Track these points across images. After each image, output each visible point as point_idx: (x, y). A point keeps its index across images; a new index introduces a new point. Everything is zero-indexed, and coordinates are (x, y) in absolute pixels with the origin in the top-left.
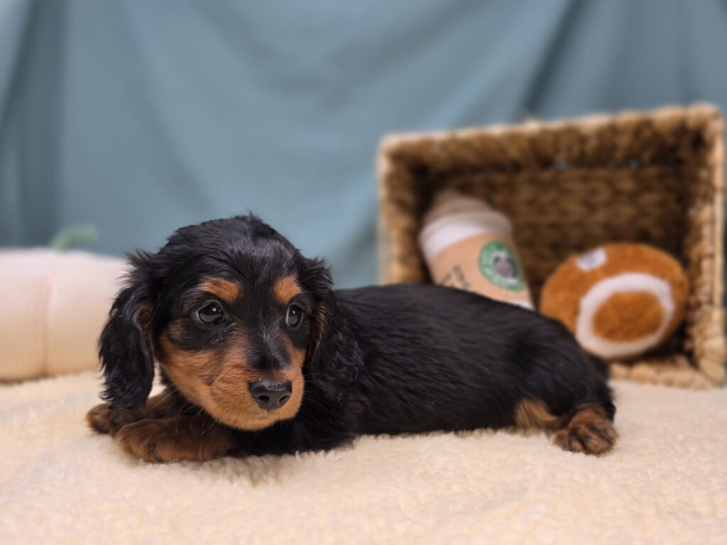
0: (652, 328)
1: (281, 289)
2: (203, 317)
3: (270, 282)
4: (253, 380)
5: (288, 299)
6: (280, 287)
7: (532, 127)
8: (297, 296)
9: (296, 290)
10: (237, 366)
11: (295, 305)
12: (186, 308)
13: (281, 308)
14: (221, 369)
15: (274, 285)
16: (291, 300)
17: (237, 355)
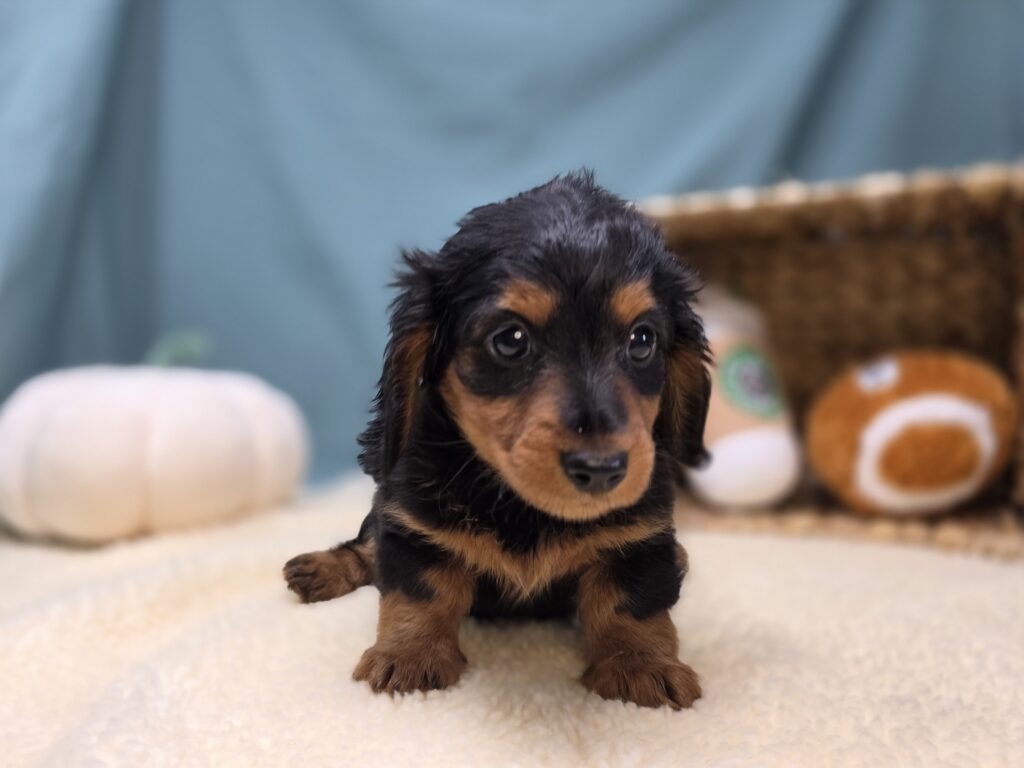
0: (965, 471)
1: (623, 301)
2: (501, 347)
3: (606, 289)
4: (567, 448)
5: (632, 317)
6: (621, 298)
7: (791, 194)
8: (648, 313)
9: (647, 302)
10: (546, 425)
11: (644, 326)
12: (478, 330)
13: (620, 333)
14: (523, 427)
15: (610, 296)
16: (637, 319)
17: (547, 407)
